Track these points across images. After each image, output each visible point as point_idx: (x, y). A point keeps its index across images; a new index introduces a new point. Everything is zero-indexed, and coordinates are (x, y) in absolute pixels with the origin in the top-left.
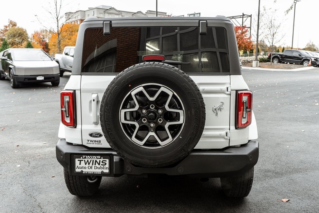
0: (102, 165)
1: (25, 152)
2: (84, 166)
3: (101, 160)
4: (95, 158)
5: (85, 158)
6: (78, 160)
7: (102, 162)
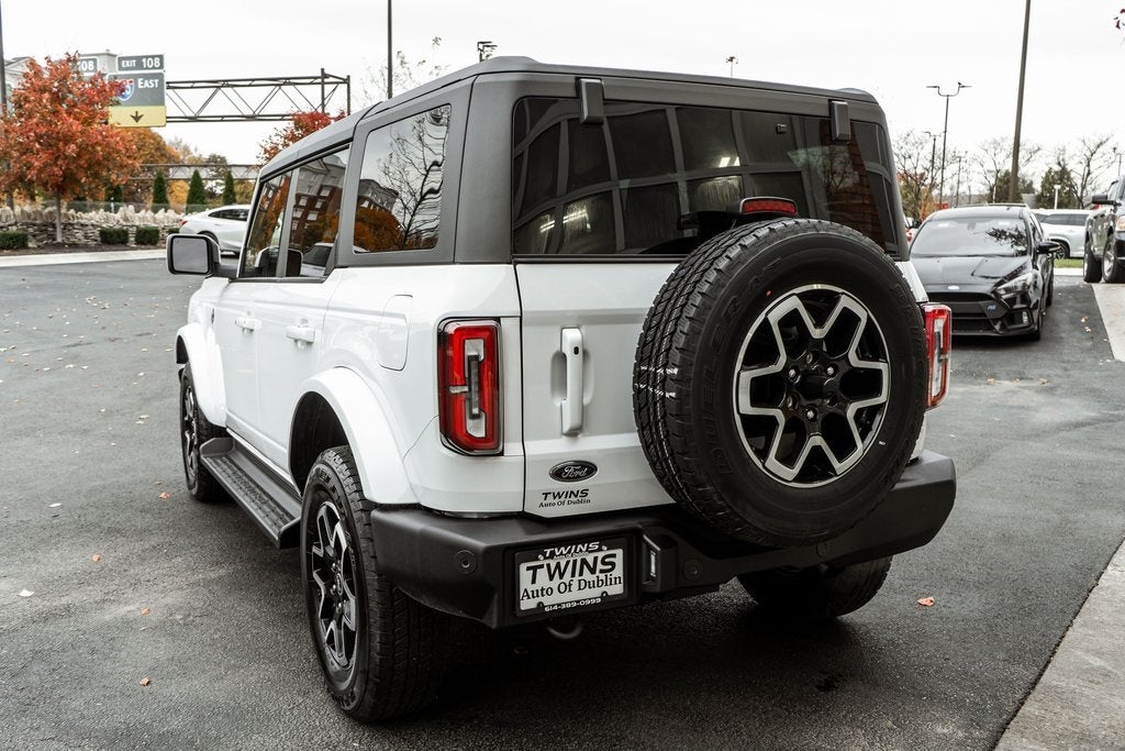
0: (602, 571)
2: (547, 584)
3: (600, 555)
4: (581, 553)
5: (552, 555)
6: (528, 569)
7: (603, 563)
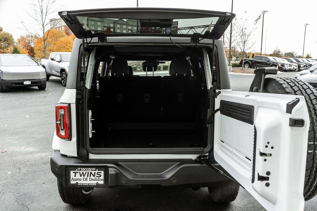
1: (15, 158)
2: (79, 177)
3: (96, 172)
4: (90, 171)
7: (97, 174)
